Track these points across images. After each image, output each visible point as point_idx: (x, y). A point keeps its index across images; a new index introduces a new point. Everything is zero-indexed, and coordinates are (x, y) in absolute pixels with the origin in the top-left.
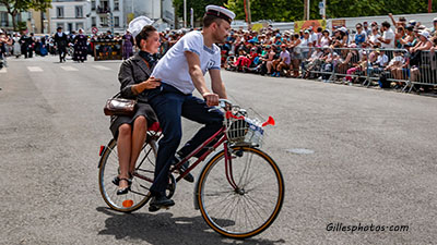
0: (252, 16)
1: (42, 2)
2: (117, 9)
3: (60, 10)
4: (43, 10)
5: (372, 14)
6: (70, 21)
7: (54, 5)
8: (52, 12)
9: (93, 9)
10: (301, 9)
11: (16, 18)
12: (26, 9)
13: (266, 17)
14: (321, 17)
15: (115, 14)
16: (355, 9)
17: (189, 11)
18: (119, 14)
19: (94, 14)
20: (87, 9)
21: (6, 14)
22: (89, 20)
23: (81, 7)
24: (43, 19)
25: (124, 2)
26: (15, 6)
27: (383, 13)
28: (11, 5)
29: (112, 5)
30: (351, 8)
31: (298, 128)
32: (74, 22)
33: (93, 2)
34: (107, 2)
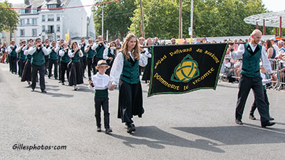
0: (146, 35)
1: (11, 26)
2: (58, 30)
3: (22, 32)
4: (12, 31)
7: (19, 28)
8: (17, 33)
9: (43, 31)
10: (177, 32)
14: (189, 37)
15: (58, 34)
16: (211, 32)
17: (105, 32)
18: (60, 34)
19: (44, 34)
20: (39, 31)
23: (36, 29)
24: (11, 37)
25: (64, 26)
27: (229, 35)
29: (55, 29)
30: (209, 31)
33: (43, 26)
34: (52, 27)
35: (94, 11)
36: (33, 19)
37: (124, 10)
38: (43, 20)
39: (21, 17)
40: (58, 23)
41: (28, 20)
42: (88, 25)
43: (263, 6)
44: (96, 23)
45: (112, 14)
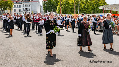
1: (10, 8)
2: (29, 10)
3: (15, 10)
4: (11, 10)
5: (90, 13)
6: (17, 13)
7: (13, 9)
8: (13, 11)
9: (23, 10)
11: (3, 12)
12: (6, 10)
13: (66, 13)
14: (78, 14)
16: (87, 12)
17: (47, 11)
19: (23, 11)
20: (22, 10)
21: (1, 11)
22: (22, 13)
23: (20, 10)
24: (10, 12)
25: (31, 8)
26: (3, 9)
28: (2, 9)
29: (28, 9)
31: (71, 40)
32: (18, 13)
33: (23, 8)
34: (27, 9)
35: (43, 3)
36: (19, 6)
37: (54, 3)
38: (23, 6)
39: (14, 5)
40: (29, 7)
41: (17, 6)
42: (41, 8)
43: (106, 2)
44: (43, 8)
45: (50, 4)
